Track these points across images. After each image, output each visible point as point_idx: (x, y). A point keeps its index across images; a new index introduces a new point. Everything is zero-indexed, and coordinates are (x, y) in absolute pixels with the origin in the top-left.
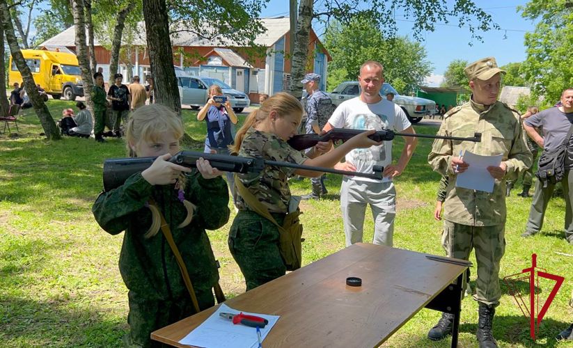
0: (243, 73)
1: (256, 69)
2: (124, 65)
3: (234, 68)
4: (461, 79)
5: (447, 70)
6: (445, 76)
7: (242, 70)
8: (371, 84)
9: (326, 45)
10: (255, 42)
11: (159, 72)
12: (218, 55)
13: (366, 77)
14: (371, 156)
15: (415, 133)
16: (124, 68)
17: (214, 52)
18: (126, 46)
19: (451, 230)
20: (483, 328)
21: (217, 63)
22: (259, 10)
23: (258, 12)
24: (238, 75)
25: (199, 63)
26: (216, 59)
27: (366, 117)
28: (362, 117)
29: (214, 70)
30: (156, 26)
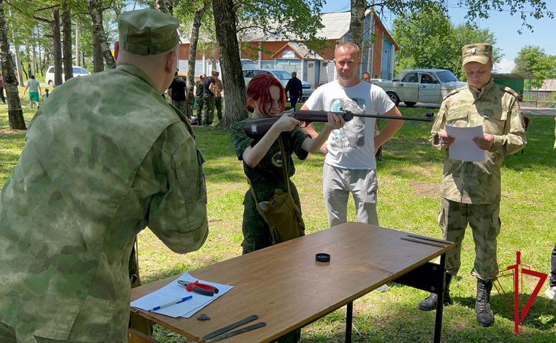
0: (314, 65)
1: (326, 61)
2: (209, 60)
3: (306, 60)
4: (532, 65)
5: (517, 56)
6: (515, 62)
7: (314, 62)
8: (346, 67)
9: (394, 36)
10: (317, 36)
11: (226, 65)
12: (291, 49)
13: (340, 59)
14: (347, 143)
15: (400, 115)
16: (210, 64)
17: (288, 46)
18: (211, 43)
19: (447, 210)
20: (480, 301)
21: (291, 56)
22: (321, 5)
23: (320, 8)
24: (310, 67)
25: (274, 57)
26: (290, 52)
27: (342, 101)
28: (338, 102)
29: (288, 63)
30: (223, 23)
